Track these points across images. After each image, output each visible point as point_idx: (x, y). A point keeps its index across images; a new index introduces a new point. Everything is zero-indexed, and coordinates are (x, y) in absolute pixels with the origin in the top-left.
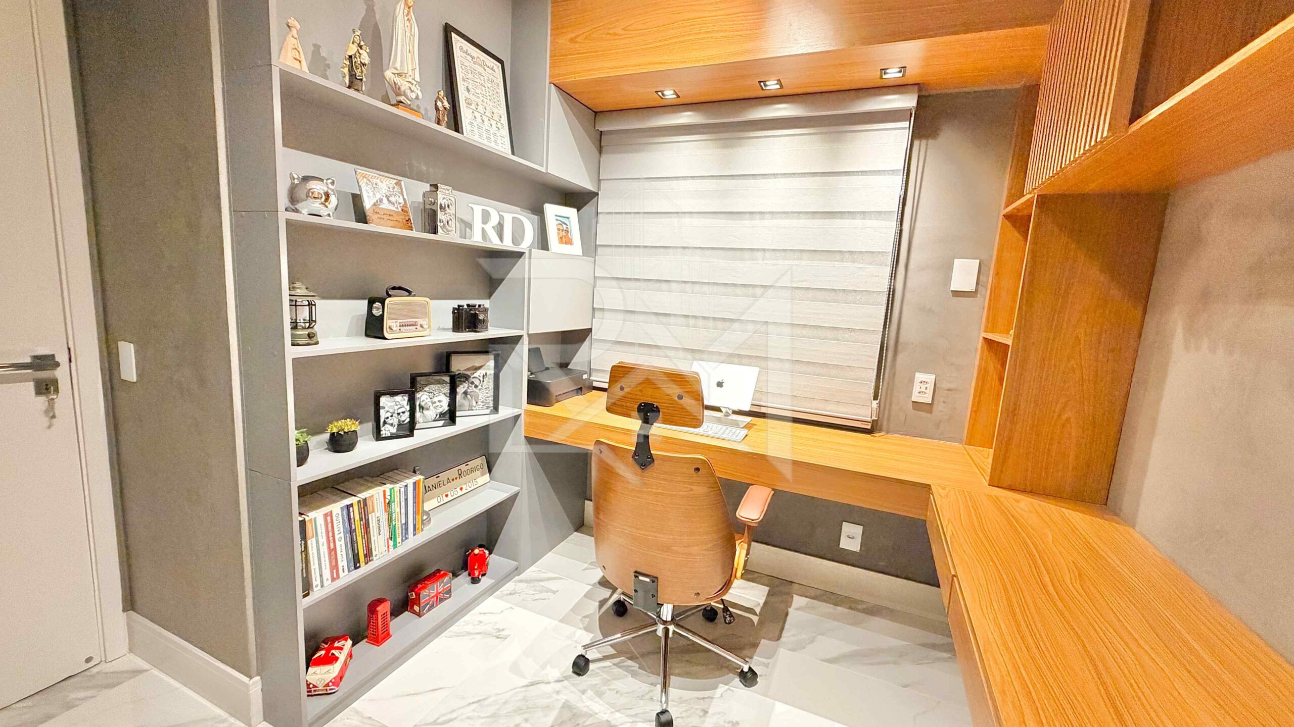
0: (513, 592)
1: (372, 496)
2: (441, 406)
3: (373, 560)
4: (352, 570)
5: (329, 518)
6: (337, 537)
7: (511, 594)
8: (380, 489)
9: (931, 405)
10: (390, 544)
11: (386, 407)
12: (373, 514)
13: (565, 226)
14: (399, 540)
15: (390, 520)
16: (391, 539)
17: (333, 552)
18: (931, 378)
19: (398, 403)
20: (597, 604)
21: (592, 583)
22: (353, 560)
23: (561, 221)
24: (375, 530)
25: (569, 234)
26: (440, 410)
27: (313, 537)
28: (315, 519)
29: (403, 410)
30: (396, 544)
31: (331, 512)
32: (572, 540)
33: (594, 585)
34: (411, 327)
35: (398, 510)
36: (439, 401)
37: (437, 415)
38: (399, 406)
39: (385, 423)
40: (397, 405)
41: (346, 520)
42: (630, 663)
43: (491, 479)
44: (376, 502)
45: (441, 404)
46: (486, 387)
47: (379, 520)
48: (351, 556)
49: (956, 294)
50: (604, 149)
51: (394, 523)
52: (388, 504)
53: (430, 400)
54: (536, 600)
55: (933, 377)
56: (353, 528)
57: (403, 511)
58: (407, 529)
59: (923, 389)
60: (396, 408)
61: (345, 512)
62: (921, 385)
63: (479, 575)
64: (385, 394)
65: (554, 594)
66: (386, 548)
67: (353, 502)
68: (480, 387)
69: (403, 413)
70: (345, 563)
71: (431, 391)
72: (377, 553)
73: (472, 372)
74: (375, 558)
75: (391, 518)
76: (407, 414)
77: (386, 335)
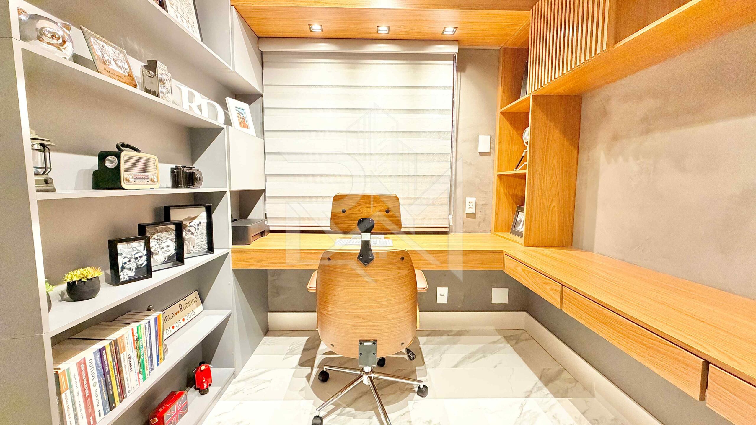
0: (236, 392)
1: (122, 336)
2: (169, 251)
3: (126, 396)
4: (108, 412)
5: (82, 366)
6: (91, 383)
7: (235, 393)
8: (128, 328)
9: (475, 214)
10: (140, 377)
11: (123, 254)
12: (125, 353)
13: (242, 115)
14: (147, 372)
15: (139, 355)
16: (140, 372)
17: (88, 399)
18: (473, 200)
19: (135, 249)
20: (305, 379)
21: (294, 366)
22: (108, 403)
23: (238, 111)
24: (127, 368)
25: (245, 121)
26: (168, 254)
27: (66, 389)
28: (68, 370)
29: (140, 254)
30: (145, 377)
31: (84, 359)
32: (265, 342)
33: (296, 367)
34: (143, 180)
35: (145, 345)
36: (167, 246)
37: (165, 258)
38: (137, 251)
39: (123, 268)
40: (134, 251)
41: (100, 364)
42: (348, 409)
43: (204, 308)
44: (126, 341)
45: (169, 248)
46: (201, 233)
47: (130, 358)
48: (106, 398)
49: (481, 154)
50: (264, 64)
51: (142, 358)
52: (137, 340)
53: (158, 246)
54: (258, 391)
55: (475, 199)
56: (107, 369)
57: (148, 345)
58: (152, 361)
59: (471, 206)
60: (133, 253)
61: (98, 356)
62: (470, 204)
63: (207, 387)
64: (122, 241)
65: (270, 382)
66: (137, 382)
67: (105, 345)
68: (195, 234)
69: (141, 257)
70: (101, 408)
71: (159, 238)
72: (130, 389)
73: (189, 222)
74: (128, 394)
75: (140, 353)
76: (144, 258)
77: (124, 185)
